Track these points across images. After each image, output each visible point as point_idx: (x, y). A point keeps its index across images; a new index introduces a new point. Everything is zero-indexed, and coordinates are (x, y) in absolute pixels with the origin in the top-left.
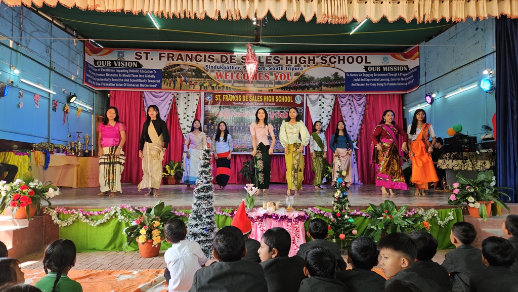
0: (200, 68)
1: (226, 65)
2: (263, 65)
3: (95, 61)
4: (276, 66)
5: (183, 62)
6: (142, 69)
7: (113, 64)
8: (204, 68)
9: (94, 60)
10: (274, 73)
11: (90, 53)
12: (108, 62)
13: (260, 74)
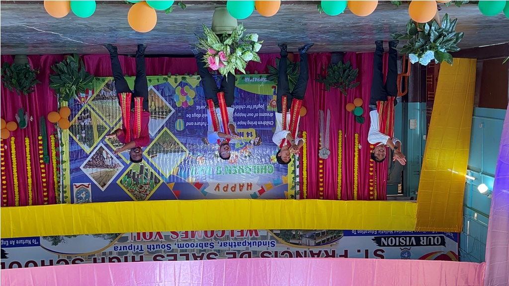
0: (283, 241)
1: (242, 248)
2: (181, 251)
3: (443, 243)
4: (160, 251)
5: (310, 250)
6: (374, 235)
7: (418, 240)
8: (278, 242)
9: (444, 245)
10: (163, 240)
11: (451, 255)
12: (425, 244)
13: (187, 236)
